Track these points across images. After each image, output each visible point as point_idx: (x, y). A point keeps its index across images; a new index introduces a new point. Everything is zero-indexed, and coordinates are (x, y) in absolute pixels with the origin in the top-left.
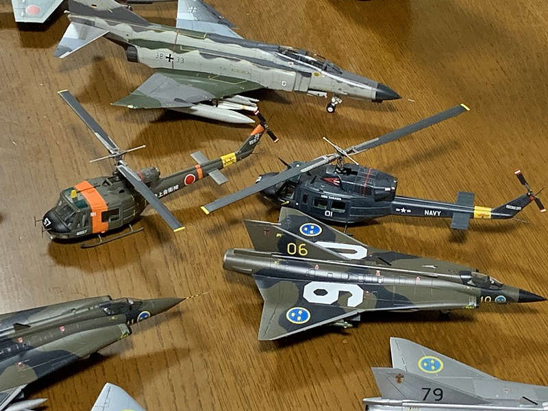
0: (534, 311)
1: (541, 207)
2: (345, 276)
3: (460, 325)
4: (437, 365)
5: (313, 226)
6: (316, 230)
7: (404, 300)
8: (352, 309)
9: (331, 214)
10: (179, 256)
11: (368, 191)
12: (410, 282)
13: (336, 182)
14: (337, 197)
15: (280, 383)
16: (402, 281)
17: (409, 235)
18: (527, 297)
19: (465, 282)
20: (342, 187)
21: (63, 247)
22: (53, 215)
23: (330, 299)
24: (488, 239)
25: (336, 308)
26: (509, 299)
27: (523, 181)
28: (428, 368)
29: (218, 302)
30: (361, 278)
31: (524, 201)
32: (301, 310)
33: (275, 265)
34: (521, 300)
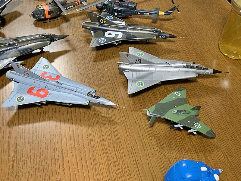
0: (174, 42)
1: (179, 11)
2: (117, 30)
3: (152, 45)
4: (142, 54)
5: (110, 17)
6: (111, 18)
7: (134, 37)
8: (119, 39)
9: (117, 14)
10: (71, 25)
11: (128, 7)
12: (137, 31)
13: (118, 4)
14: (119, 9)
15: (96, 60)
16: (134, 31)
17: (140, 21)
18: (171, 36)
19: (153, 31)
20: (120, 6)
21: (38, 22)
22: (34, 13)
23: (113, 36)
24: (163, 22)
25: (114, 39)
26: (166, 37)
27: (173, 3)
28: (139, 55)
29: (81, 38)
30: (122, 30)
31: (173, 9)
32: (103, 39)
33: (97, 26)
34: (170, 37)
